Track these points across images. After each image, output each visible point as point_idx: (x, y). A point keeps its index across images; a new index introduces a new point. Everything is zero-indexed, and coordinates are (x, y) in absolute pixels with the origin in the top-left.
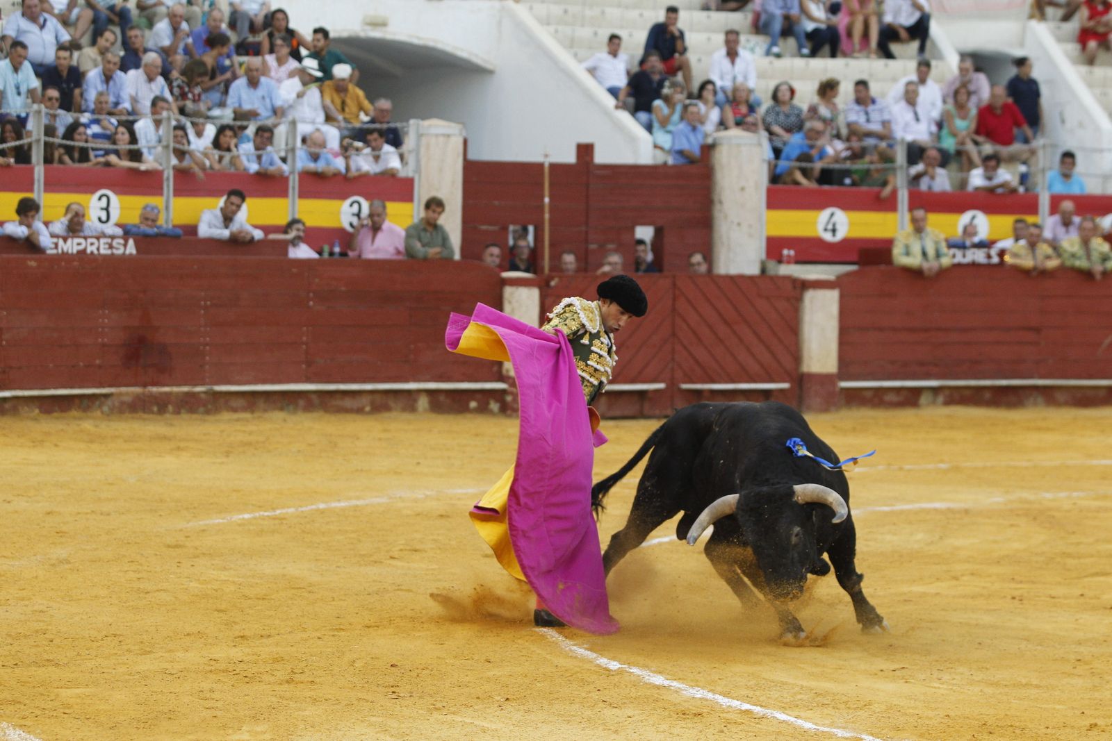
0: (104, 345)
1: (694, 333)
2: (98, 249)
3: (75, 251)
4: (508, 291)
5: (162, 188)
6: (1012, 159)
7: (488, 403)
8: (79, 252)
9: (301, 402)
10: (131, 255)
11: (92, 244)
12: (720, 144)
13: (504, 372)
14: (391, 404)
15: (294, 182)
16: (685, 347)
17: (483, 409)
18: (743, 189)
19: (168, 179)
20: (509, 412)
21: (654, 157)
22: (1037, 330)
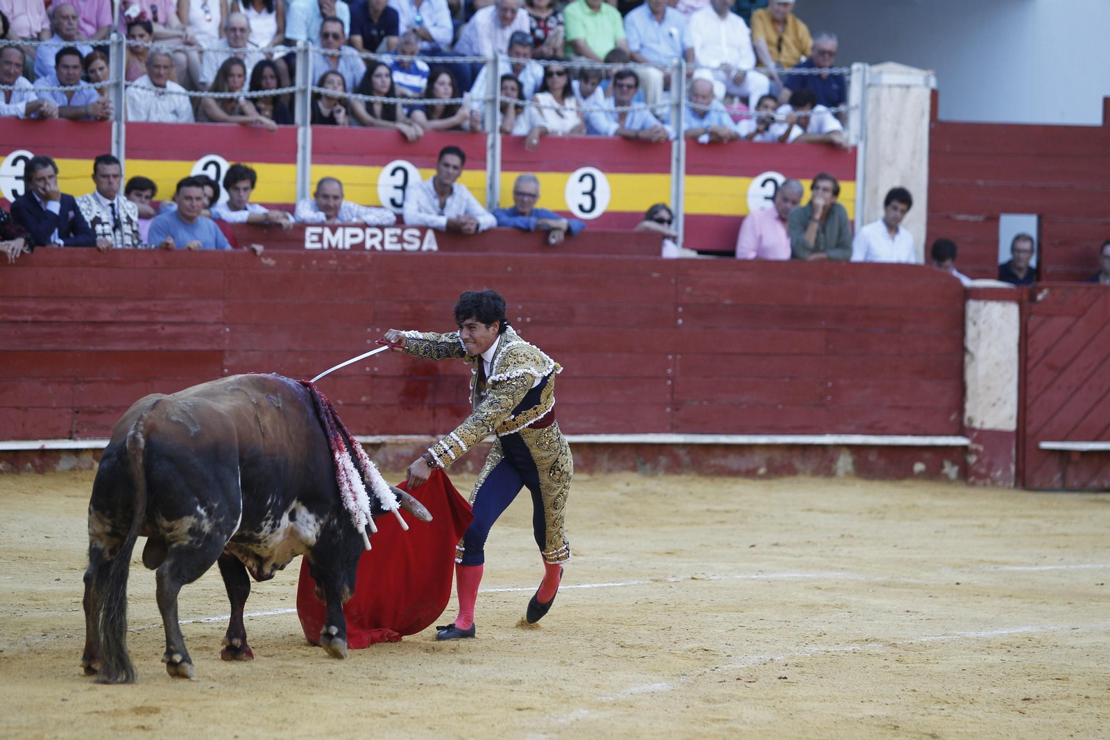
0: (374, 376)
2: (382, 243)
3: (347, 246)
4: (972, 306)
5: (485, 160)
7: (942, 467)
8: (353, 247)
9: (663, 460)
10: (430, 250)
11: (373, 236)
13: (966, 422)
14: (798, 464)
15: (679, 151)
17: (934, 474)
19: (493, 146)
20: (972, 479)
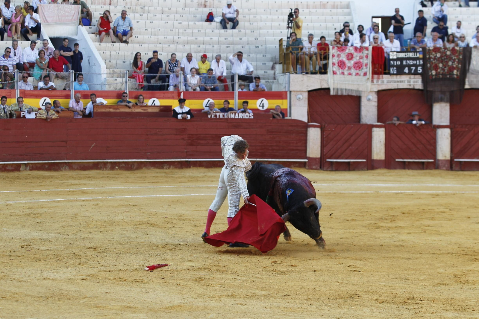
22: (66, 142)
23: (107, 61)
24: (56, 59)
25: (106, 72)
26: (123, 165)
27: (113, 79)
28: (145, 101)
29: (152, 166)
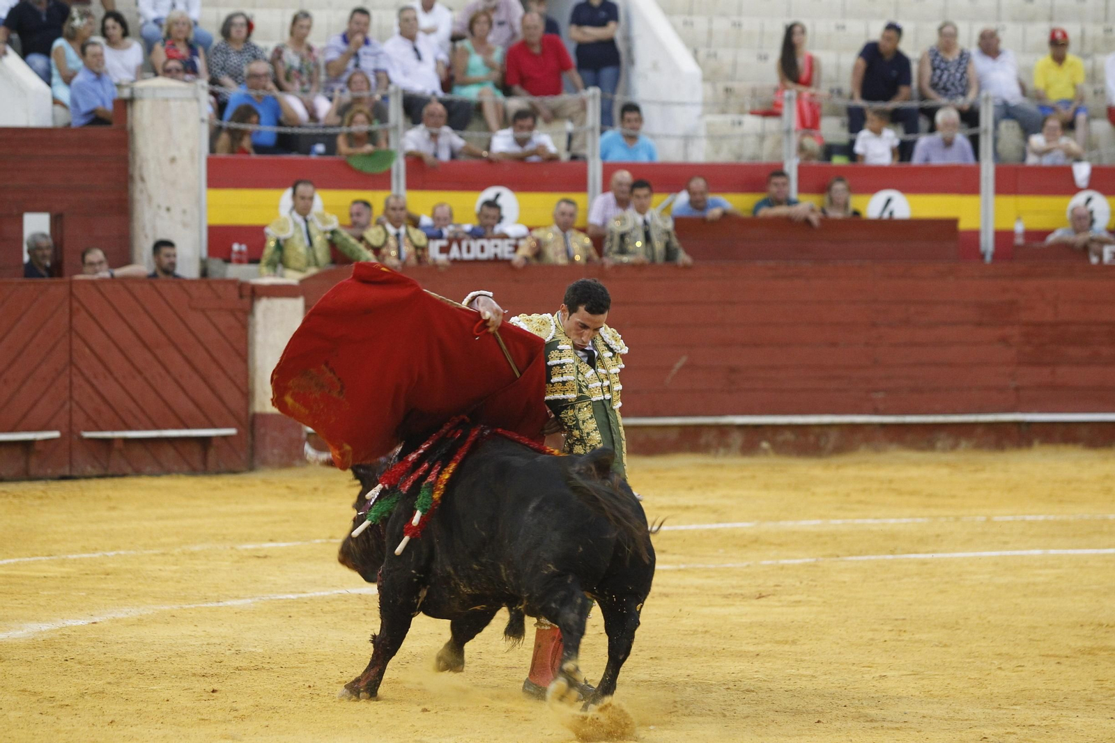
1: (100, 360)
6: (555, 115)
12: (141, 99)
16: (88, 381)
18: (173, 160)
21: (54, 117)
23: (702, 52)
24: (533, 45)
25: (698, 97)
26: (789, 436)
27: (729, 118)
28: (857, 202)
29: (891, 441)
